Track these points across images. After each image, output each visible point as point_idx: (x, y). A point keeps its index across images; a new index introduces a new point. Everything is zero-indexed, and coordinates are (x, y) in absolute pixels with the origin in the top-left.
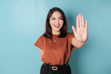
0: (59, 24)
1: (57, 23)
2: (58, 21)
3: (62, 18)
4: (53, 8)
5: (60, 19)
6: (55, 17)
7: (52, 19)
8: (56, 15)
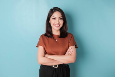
0: (59, 24)
1: (58, 23)
2: (58, 21)
3: (62, 18)
4: (54, 8)
5: (61, 19)
6: (55, 16)
7: (53, 19)
8: (57, 15)
